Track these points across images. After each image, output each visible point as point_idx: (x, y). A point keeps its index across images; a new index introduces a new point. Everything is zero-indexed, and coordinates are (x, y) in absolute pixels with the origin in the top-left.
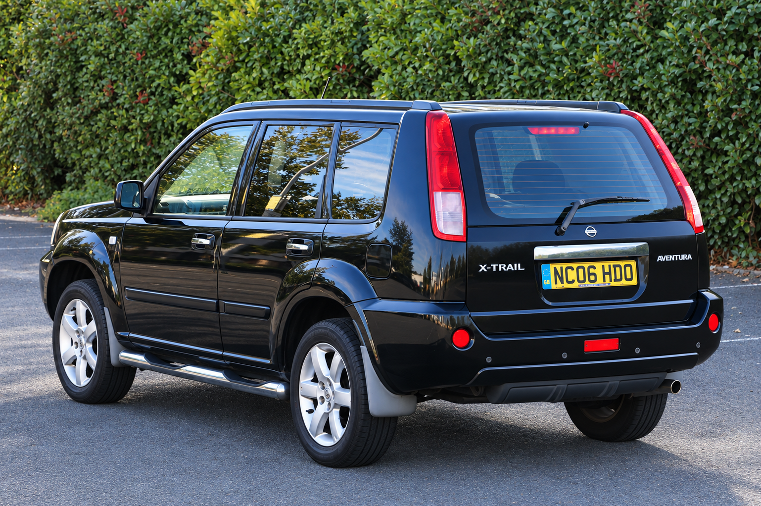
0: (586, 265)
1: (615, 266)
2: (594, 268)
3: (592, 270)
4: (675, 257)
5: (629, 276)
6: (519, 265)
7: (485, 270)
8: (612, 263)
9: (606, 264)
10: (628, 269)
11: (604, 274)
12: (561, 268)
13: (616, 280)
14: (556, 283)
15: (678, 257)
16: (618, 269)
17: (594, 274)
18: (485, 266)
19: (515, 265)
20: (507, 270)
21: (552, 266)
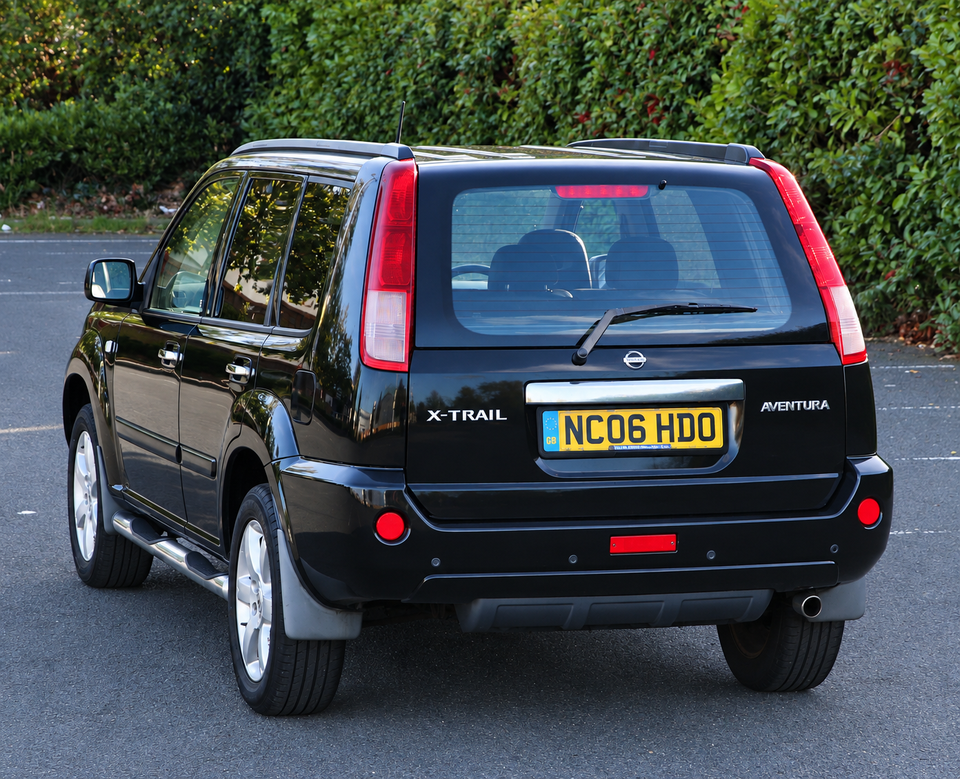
0: (626, 414)
1: (681, 417)
2: (642, 418)
3: (636, 422)
4: (796, 405)
5: (707, 433)
6: (498, 412)
7: (438, 419)
8: (676, 412)
9: (665, 413)
10: (706, 421)
11: (660, 428)
12: (580, 418)
13: (682, 439)
14: (568, 442)
15: (802, 404)
16: (687, 421)
17: (642, 430)
18: (438, 412)
19: (491, 412)
20: (477, 419)
21: (562, 415)
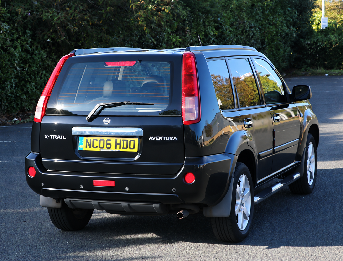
0: (105, 139)
1: (123, 141)
2: (111, 140)
3: (109, 142)
4: (163, 138)
5: (132, 147)
6: (63, 136)
7: (47, 138)
9: (118, 139)
10: (132, 143)
11: (116, 144)
12: (90, 140)
13: (123, 148)
14: (86, 147)
15: (165, 138)
18: (47, 135)
19: (62, 136)
20: (57, 138)
21: (85, 138)
